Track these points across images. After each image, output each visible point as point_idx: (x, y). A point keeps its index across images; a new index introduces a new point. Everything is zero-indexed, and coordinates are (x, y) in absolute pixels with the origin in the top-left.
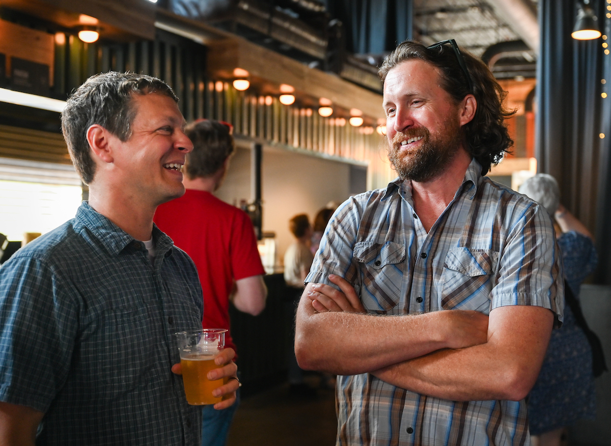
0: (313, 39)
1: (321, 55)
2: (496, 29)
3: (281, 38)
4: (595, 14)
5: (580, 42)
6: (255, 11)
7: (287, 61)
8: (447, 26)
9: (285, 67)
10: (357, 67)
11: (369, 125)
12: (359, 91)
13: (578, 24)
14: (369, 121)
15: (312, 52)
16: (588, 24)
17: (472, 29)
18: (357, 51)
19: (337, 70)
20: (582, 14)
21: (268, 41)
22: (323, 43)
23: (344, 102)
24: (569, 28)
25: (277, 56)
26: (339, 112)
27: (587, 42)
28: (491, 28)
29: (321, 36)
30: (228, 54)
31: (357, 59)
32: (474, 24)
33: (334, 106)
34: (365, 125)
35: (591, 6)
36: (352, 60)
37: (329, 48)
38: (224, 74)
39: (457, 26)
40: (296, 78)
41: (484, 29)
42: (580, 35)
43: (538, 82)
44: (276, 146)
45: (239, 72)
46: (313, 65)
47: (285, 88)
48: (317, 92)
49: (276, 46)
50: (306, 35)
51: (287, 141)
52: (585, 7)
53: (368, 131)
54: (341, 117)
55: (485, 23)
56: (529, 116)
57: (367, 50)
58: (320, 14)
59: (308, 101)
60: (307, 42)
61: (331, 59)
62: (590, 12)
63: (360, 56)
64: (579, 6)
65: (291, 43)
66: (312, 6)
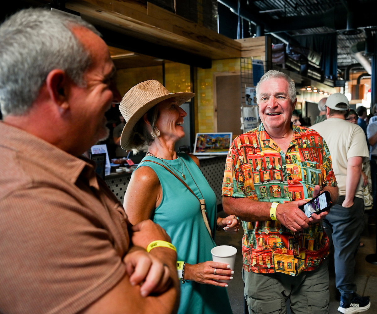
6: (311, 72)
66: (318, 67)
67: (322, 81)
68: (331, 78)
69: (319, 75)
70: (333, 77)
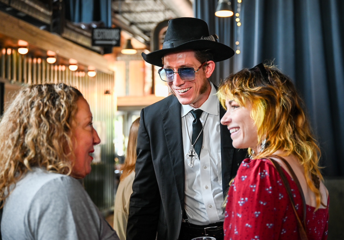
0: (42, 10)
1: (48, 21)
2: (164, 11)
4: (229, 1)
5: (219, 18)
7: (22, 23)
8: (132, 8)
9: (21, 27)
10: (74, 30)
11: (82, 71)
12: (75, 46)
13: (219, 7)
14: (82, 68)
15: (41, 19)
16: (225, 7)
17: (149, 11)
18: (74, 21)
19: (59, 32)
20: (221, 1)
21: (8, 9)
22: (49, 13)
23: (64, 53)
25: (15, 19)
26: (61, 61)
27: (223, 18)
28: (160, 11)
31: (74, 26)
32: (150, 8)
33: (58, 57)
34: (79, 70)
36: (70, 26)
37: (54, 17)
39: (139, 9)
40: (30, 36)
41: (156, 11)
42: (221, 14)
44: (14, 83)
46: (42, 28)
47: (21, 43)
48: (45, 46)
49: (15, 13)
50: (37, 7)
51: (23, 80)
53: (82, 74)
54: (62, 64)
55: (156, 8)
57: (80, 20)
59: (39, 53)
60: (37, 11)
61: (55, 24)
63: (76, 23)
65: (26, 11)
67: (56, 28)
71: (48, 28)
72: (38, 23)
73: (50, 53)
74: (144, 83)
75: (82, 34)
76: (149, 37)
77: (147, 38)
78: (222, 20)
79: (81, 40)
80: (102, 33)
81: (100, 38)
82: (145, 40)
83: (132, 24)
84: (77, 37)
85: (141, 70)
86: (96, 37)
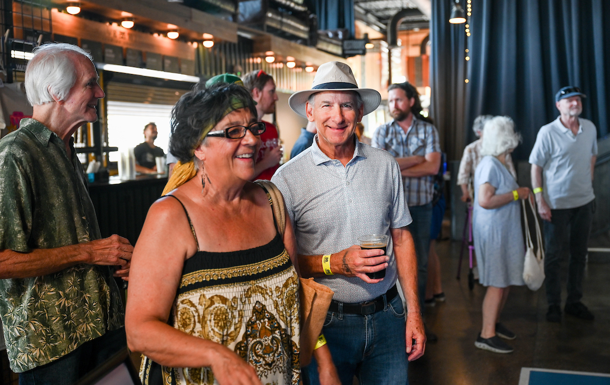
3: (285, 29)
4: (463, 9)
5: (455, 25)
6: (275, 17)
10: (324, 40)
13: (453, 14)
16: (458, 15)
19: (314, 45)
20: (454, 9)
24: (448, 17)
27: (458, 24)
29: (305, 25)
30: (265, 44)
33: (314, 66)
35: (460, 3)
37: (310, 31)
38: (261, 54)
42: (454, 21)
43: (430, 31)
45: (268, 53)
46: (299, 41)
47: (290, 58)
52: (456, 4)
56: (424, 57)
57: (326, 28)
58: (305, 12)
59: (299, 64)
61: (311, 38)
62: (459, 7)
63: (323, 32)
64: (453, 3)
66: (300, 8)
67: (312, 41)
68: (340, 36)
69: (302, 27)
70: (344, 35)
71: (305, 42)
72: (294, 38)
73: (308, 64)
74: (381, 76)
75: (331, 43)
76: (386, 24)
77: (383, 26)
78: (457, 26)
79: (332, 48)
80: (351, 44)
81: (350, 48)
82: (381, 28)
83: (367, 11)
84: (328, 46)
85: (378, 62)
86: (346, 47)
